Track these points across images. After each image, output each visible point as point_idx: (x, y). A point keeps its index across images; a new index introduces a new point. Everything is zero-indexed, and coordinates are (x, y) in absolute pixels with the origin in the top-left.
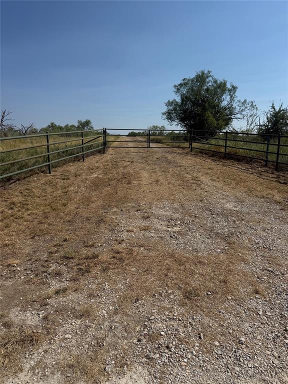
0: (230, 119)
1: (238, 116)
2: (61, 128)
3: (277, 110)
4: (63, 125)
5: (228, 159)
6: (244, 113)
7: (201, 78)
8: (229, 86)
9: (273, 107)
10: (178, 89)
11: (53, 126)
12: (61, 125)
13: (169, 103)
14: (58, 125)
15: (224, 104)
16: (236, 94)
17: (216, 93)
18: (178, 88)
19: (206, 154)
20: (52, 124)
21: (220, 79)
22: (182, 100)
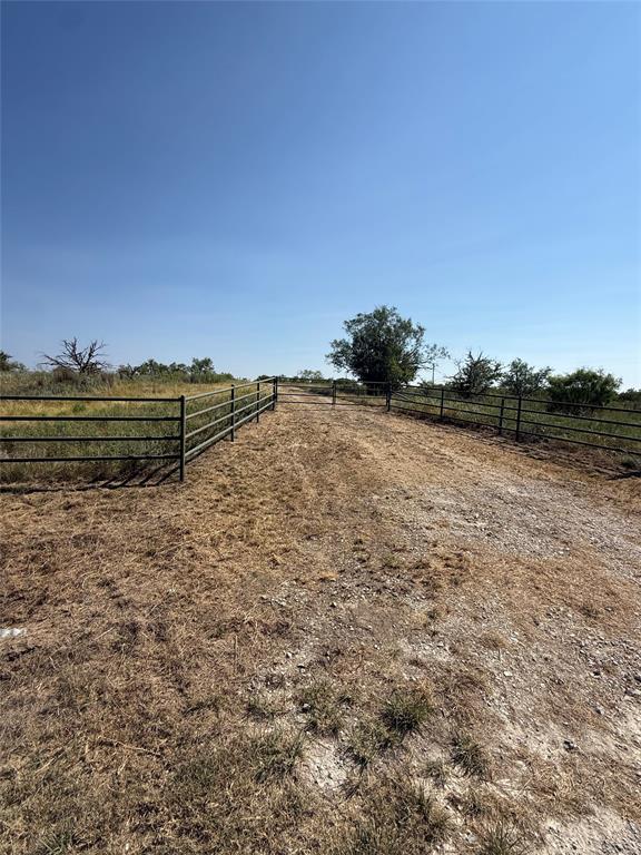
0: (416, 368)
1: (427, 365)
2: (163, 368)
3: (476, 359)
4: (167, 364)
5: (446, 423)
6: (433, 361)
7: (381, 315)
8: (414, 327)
9: (470, 356)
10: (349, 327)
11: (152, 364)
12: (164, 364)
13: (337, 344)
14: (159, 363)
15: (409, 349)
16: (423, 338)
17: (398, 335)
18: (349, 325)
19: (410, 414)
20: (151, 361)
21: (405, 318)
22: (356, 340)
